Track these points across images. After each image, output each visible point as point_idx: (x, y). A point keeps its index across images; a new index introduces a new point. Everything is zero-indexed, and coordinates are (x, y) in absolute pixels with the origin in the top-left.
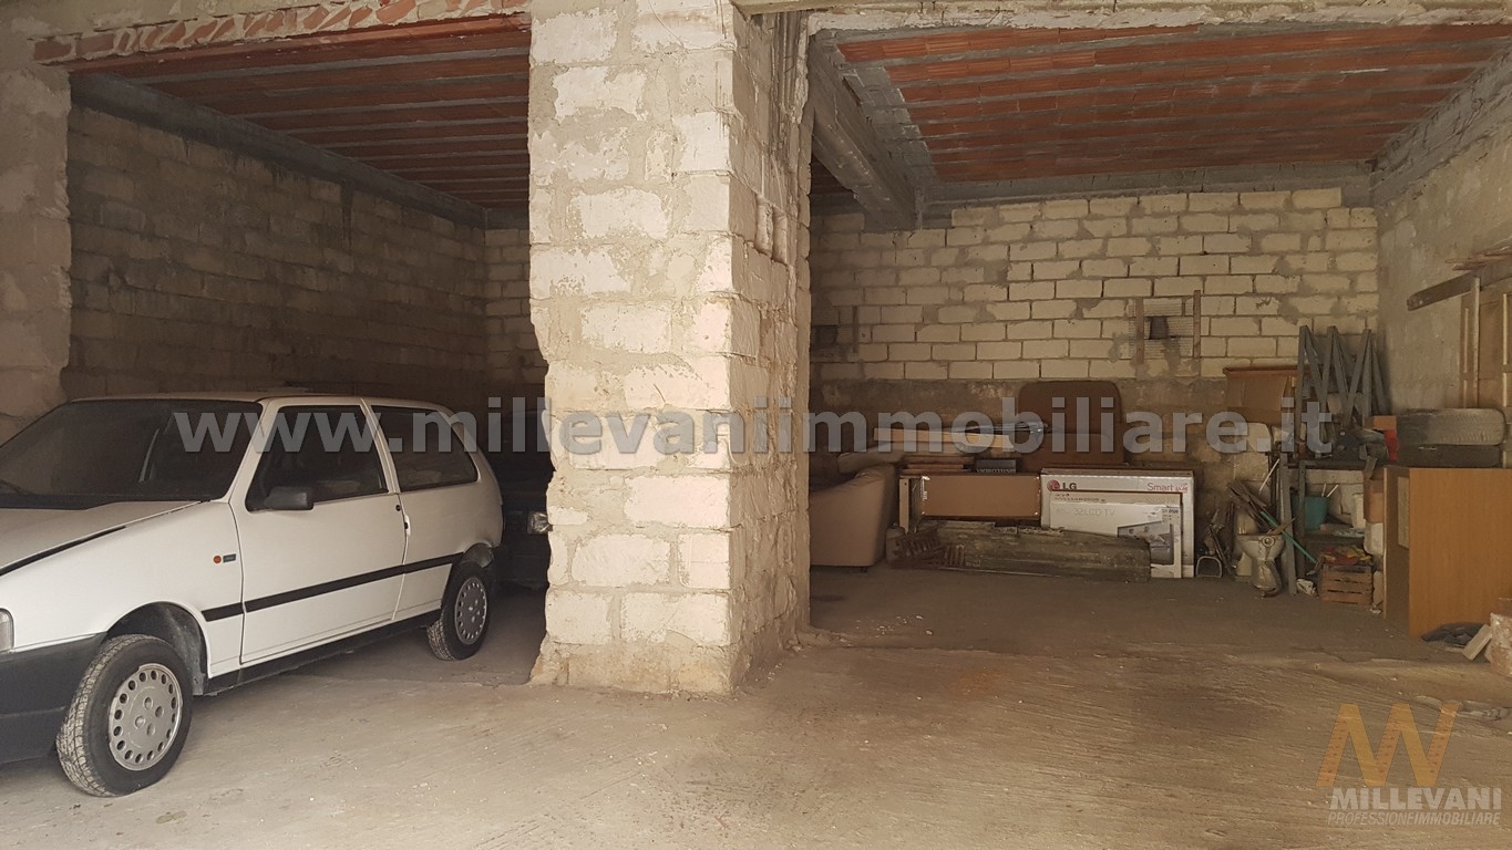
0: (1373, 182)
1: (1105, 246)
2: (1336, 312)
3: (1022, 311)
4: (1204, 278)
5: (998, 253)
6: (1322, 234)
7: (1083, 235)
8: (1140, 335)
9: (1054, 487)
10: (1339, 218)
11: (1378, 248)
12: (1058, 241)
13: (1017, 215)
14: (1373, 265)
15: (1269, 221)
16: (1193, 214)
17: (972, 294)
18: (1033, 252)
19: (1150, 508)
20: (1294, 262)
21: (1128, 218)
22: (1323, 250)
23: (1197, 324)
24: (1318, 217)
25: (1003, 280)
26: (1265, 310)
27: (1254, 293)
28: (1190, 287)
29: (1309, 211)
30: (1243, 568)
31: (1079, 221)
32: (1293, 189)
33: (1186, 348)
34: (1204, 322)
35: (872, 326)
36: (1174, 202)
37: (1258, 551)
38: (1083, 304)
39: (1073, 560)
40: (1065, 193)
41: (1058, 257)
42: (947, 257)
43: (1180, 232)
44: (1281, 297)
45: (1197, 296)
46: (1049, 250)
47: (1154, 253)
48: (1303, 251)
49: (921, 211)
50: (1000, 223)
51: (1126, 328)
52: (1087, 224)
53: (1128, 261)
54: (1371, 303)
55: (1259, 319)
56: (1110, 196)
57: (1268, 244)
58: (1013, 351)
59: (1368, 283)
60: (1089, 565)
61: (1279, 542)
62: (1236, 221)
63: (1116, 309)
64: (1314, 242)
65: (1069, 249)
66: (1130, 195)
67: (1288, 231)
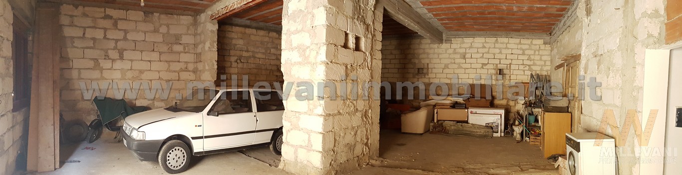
0: (550, 39)
1: (489, 50)
2: (541, 70)
3: (468, 66)
4: (512, 60)
5: (463, 51)
6: (539, 51)
7: (484, 47)
8: (497, 73)
9: (472, 113)
10: (543, 47)
11: (551, 55)
12: (478, 48)
13: (468, 40)
14: (550, 59)
15: (527, 47)
16: (510, 43)
17: (457, 61)
18: (472, 51)
19: (493, 118)
20: (532, 57)
21: (494, 44)
22: (539, 55)
23: (510, 71)
24: (538, 46)
25: (464, 58)
26: (525, 68)
27: (523, 64)
28: (508, 62)
29: (536, 45)
30: (515, 134)
31: (483, 43)
32: (532, 39)
33: (507, 77)
34: (512, 70)
35: (432, 68)
36: (505, 40)
37: (517, 130)
38: (484, 64)
39: (474, 132)
40: (480, 36)
41: (478, 52)
42: (451, 51)
43: (507, 48)
44: (529, 65)
45: (510, 64)
46: (475, 50)
47: (500, 53)
48: (534, 55)
49: (444, 38)
50: (464, 43)
51: (493, 72)
52: (485, 44)
53: (494, 54)
54: (549, 68)
55: (524, 71)
56: (490, 37)
57: (527, 52)
58: (466, 76)
59: (548, 63)
60: (478, 133)
61: (522, 128)
62: (519, 46)
63: (491, 66)
64: (537, 53)
65: (480, 50)
66: (495, 37)
67: (531, 50)
